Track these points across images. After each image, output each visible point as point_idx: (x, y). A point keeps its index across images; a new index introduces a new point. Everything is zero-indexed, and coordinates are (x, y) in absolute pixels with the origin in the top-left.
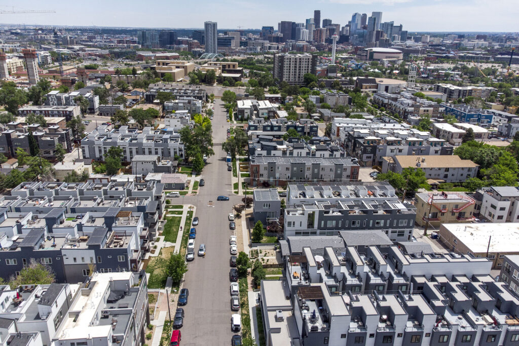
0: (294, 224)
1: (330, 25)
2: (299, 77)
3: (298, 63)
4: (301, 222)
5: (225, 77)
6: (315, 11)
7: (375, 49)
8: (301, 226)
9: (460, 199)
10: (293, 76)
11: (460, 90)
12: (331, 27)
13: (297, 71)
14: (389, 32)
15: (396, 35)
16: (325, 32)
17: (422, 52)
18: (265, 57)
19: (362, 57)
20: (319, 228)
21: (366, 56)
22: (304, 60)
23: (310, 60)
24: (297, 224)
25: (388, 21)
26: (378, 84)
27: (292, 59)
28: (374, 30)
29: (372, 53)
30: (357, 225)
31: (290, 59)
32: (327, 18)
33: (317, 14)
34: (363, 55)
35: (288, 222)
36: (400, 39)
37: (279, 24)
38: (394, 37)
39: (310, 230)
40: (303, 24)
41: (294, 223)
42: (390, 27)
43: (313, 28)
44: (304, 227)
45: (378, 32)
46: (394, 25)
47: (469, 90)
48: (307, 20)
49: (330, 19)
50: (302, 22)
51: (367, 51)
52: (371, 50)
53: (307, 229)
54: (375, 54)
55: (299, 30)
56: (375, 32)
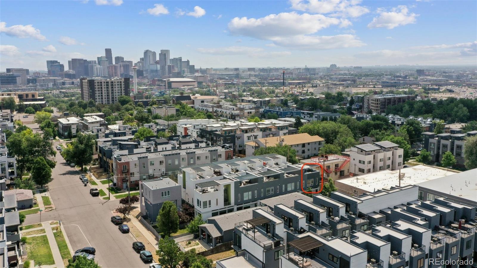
0: (210, 204)
1: (123, 61)
2: (113, 101)
3: (110, 87)
4: (217, 199)
5: (26, 105)
6: (106, 50)
7: (172, 80)
8: (217, 205)
9: (338, 159)
10: (106, 100)
11: (261, 101)
12: (125, 63)
13: (110, 94)
14: (179, 66)
15: (186, 69)
16: (119, 67)
17: (211, 81)
18: (60, 92)
19: (161, 87)
20: (236, 203)
21: (165, 86)
22: (116, 84)
23: (123, 84)
24: (213, 203)
25: (177, 57)
26: (194, 100)
27: (103, 83)
28: (166, 65)
29: (170, 83)
30: (272, 193)
31: (101, 83)
32: (119, 56)
33: (108, 52)
34: (162, 85)
35: (203, 202)
36: (189, 72)
37: (69, 62)
38: (184, 70)
39: (227, 208)
40: (95, 62)
41: (210, 201)
42: (179, 62)
43: (107, 64)
44: (221, 205)
45: (169, 66)
46: (183, 60)
47: (268, 100)
48: (98, 58)
49: (122, 56)
50: (94, 60)
51: (165, 81)
52: (169, 80)
53: (223, 207)
54: (173, 84)
55: (92, 67)
56: (167, 67)
